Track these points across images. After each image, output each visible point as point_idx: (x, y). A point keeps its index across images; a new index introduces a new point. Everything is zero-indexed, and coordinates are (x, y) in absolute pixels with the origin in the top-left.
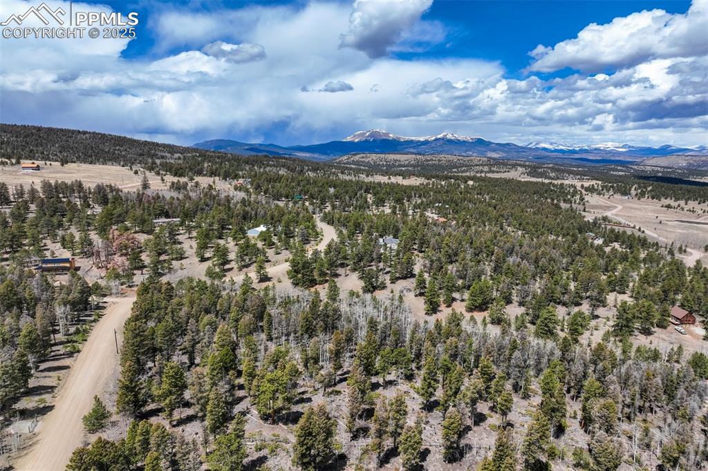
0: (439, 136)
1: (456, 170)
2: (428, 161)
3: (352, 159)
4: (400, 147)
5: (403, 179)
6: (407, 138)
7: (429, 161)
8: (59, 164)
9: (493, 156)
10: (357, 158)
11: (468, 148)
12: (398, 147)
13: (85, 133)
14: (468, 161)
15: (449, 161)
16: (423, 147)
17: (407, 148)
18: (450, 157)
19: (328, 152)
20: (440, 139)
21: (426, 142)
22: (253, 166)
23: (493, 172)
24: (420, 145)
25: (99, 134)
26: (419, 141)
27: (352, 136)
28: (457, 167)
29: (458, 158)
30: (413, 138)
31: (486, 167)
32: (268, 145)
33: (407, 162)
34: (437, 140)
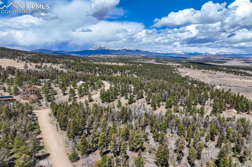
0: (123, 49)
2: (121, 57)
3: (94, 56)
4: (110, 52)
5: (117, 63)
6: (112, 49)
9: (143, 55)
10: (96, 56)
12: (109, 52)
14: (135, 57)
16: (118, 52)
17: (112, 52)
18: (129, 56)
19: (84, 54)
20: (124, 49)
21: (119, 51)
23: (144, 61)
26: (117, 50)
27: (92, 48)
28: (132, 59)
29: (132, 56)
30: (114, 49)
31: (142, 59)
32: (60, 51)
33: (114, 57)
34: (123, 50)
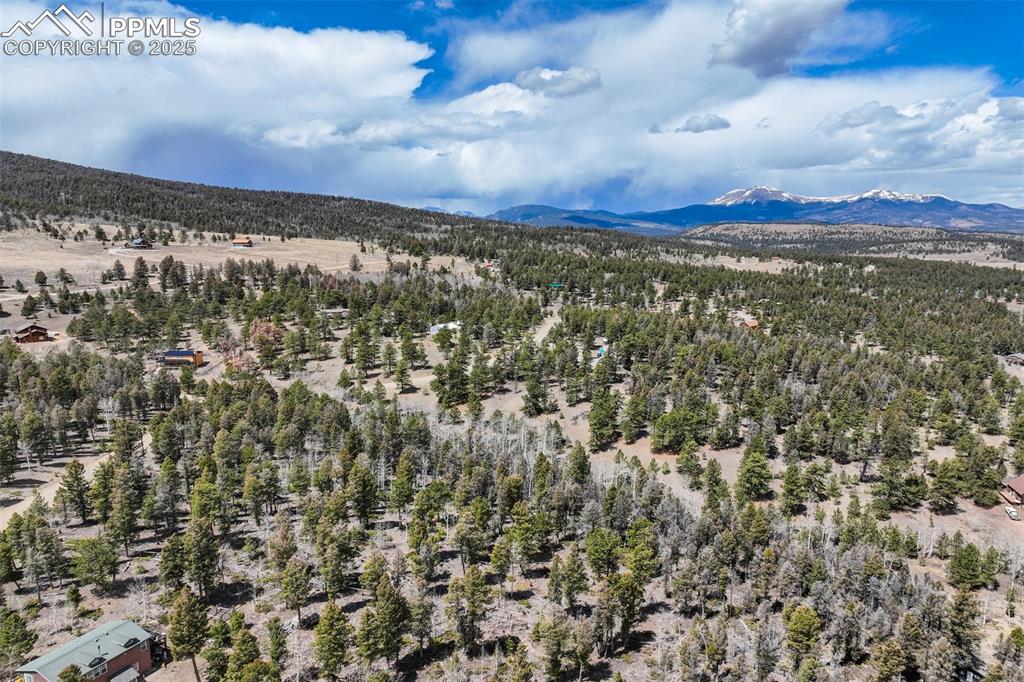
0: (865, 195)
1: (875, 248)
2: (832, 233)
3: (710, 231)
4: (800, 212)
5: (760, 261)
6: (811, 199)
7: (834, 233)
8: (279, 238)
9: (961, 226)
10: (718, 230)
11: (916, 213)
12: (796, 213)
13: (340, 199)
14: (901, 234)
15: (868, 234)
16: (836, 212)
17: (811, 214)
18: (869, 228)
19: (684, 221)
20: (866, 199)
21: (843, 205)
22: (540, 241)
23: (941, 252)
24: (835, 209)
25: (356, 200)
26: (832, 203)
27: (723, 197)
28: (876, 243)
29: (885, 229)
30: (822, 199)
31: (930, 244)
32: (596, 212)
33: (798, 235)
34: (861, 200)
